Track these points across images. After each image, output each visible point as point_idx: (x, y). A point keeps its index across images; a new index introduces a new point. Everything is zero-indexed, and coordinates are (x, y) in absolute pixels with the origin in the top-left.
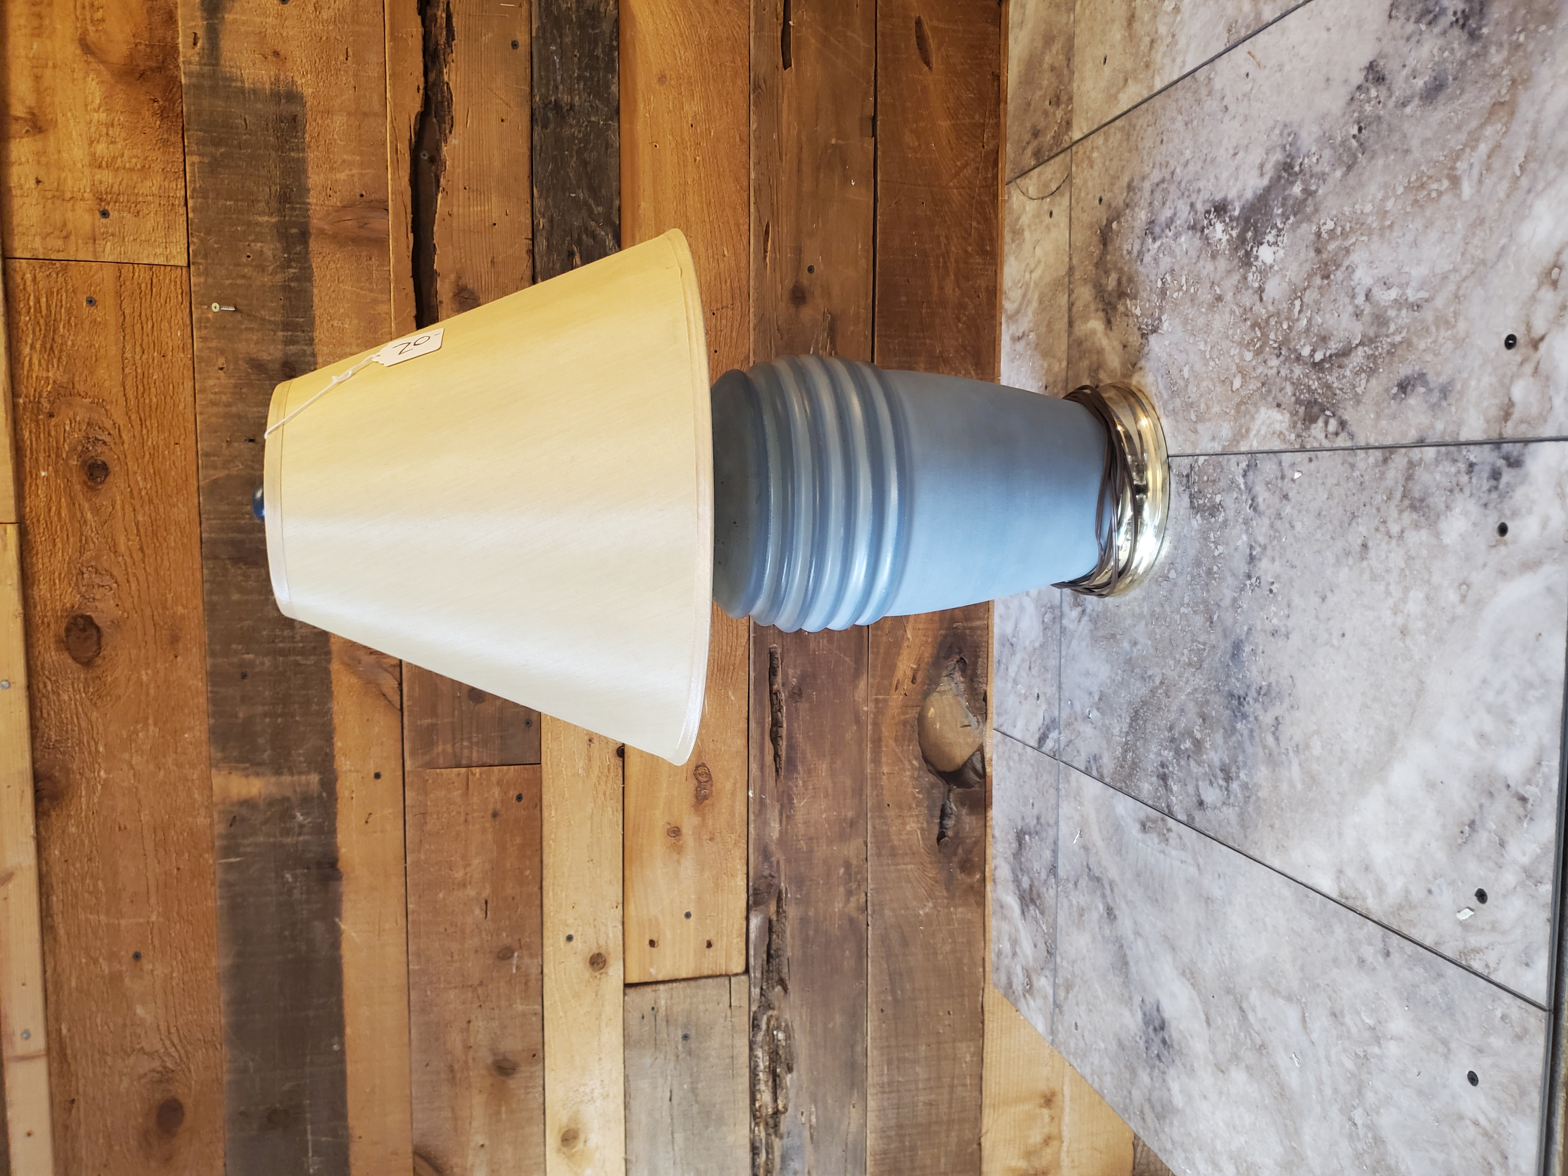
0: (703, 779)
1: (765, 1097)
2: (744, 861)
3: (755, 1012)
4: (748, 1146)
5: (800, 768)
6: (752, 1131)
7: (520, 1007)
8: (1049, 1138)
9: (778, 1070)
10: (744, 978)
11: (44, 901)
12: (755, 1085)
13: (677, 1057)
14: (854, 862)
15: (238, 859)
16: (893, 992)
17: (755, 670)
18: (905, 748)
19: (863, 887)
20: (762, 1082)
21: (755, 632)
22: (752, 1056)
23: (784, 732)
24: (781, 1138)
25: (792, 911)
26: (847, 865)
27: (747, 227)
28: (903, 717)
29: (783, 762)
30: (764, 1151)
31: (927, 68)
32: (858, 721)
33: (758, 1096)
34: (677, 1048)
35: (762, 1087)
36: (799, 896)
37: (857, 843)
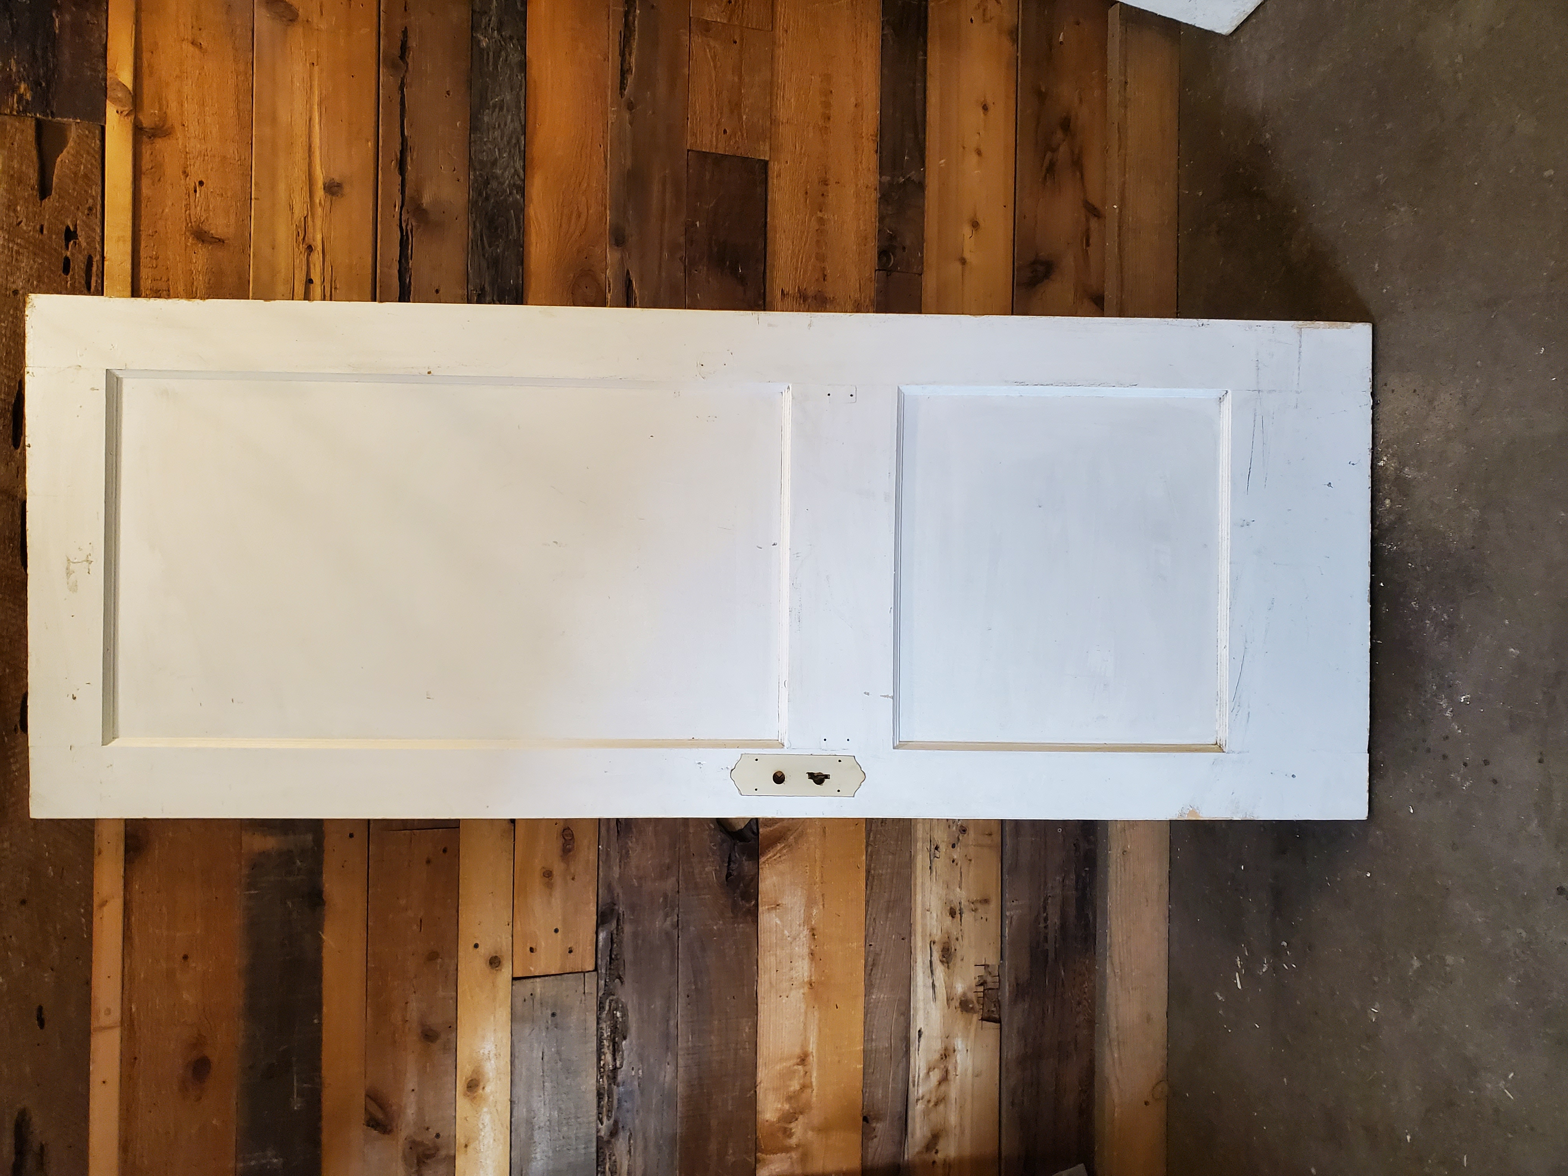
0: (568, 838)
1: (609, 1057)
2: (595, 893)
3: (600, 998)
4: (595, 1092)
5: (633, 830)
6: (598, 1081)
7: (441, 993)
8: (804, 1087)
9: (617, 1039)
10: (595, 973)
11: (126, 920)
12: (601, 1049)
13: (548, 1028)
14: (670, 894)
15: (256, 892)
16: (695, 983)
19: (676, 911)
20: (606, 1047)
22: (599, 1029)
24: (618, 1086)
25: (628, 929)
29: (622, 826)
30: (606, 1095)
33: (603, 1057)
34: (547, 1022)
35: (606, 1050)
36: (632, 917)
37: (672, 880)
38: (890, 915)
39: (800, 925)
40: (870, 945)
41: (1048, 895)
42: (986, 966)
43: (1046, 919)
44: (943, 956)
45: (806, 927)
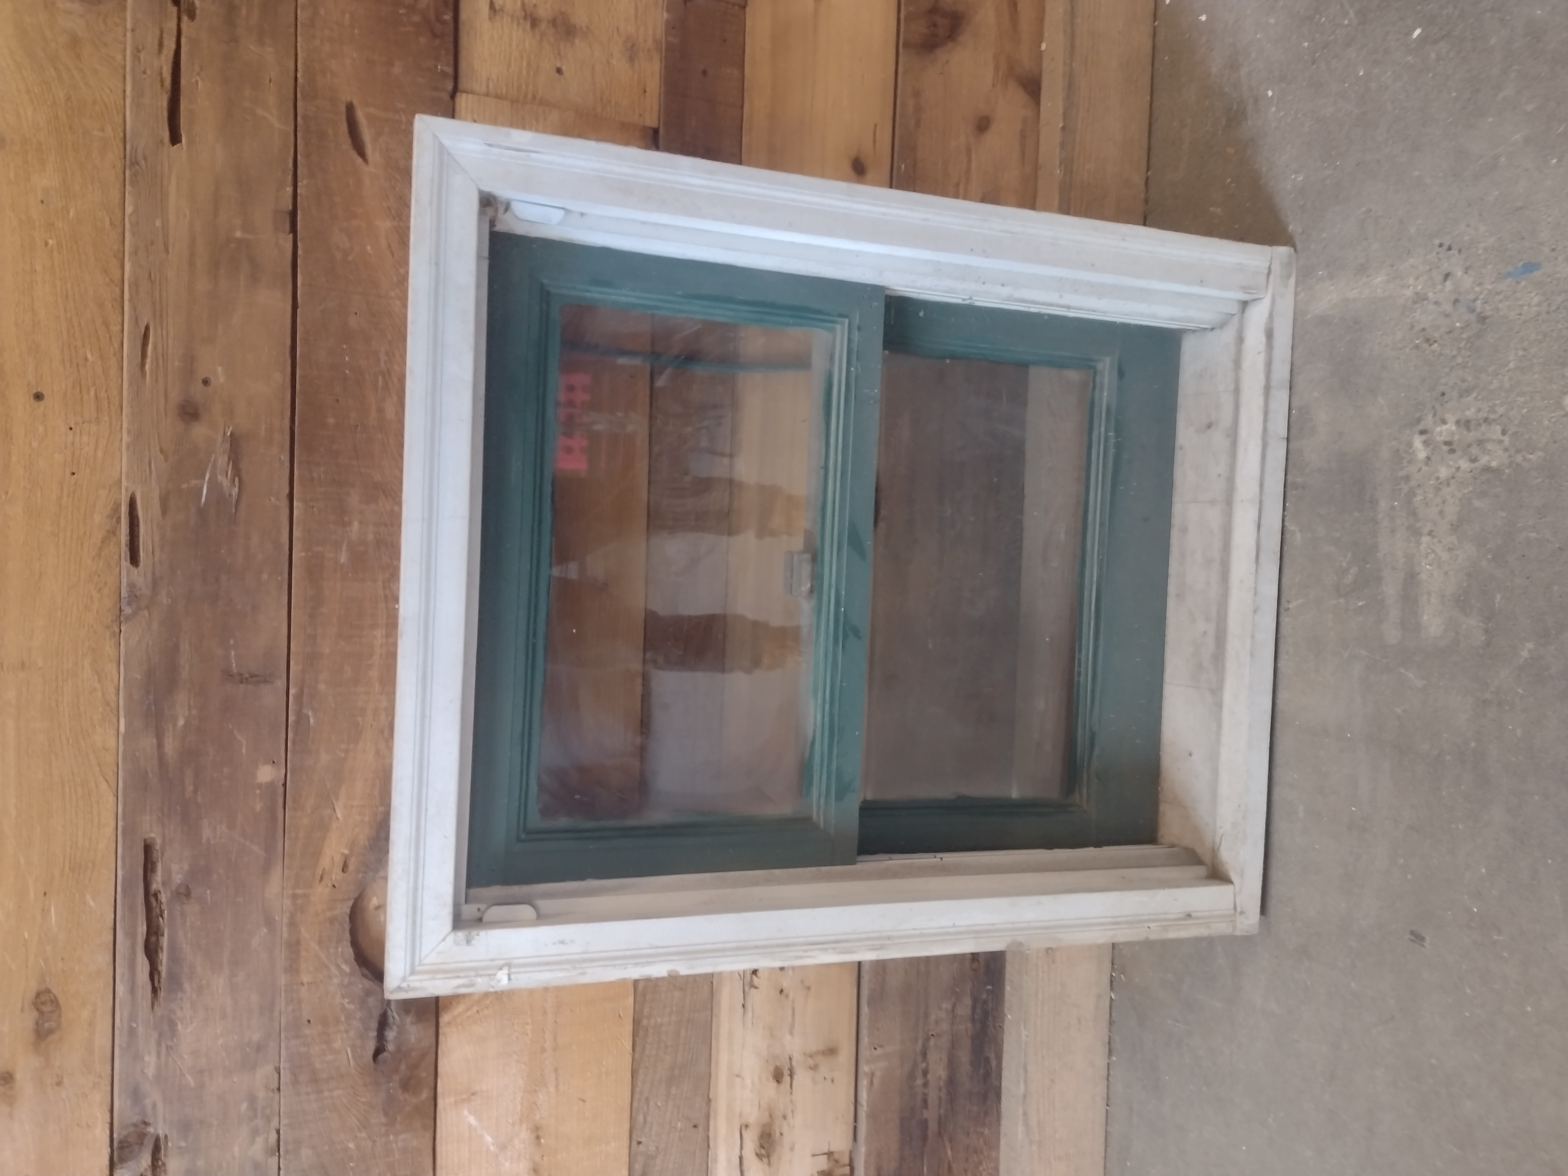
0: (47, 1009)
2: (107, 1108)
5: (187, 986)
14: (261, 1094)
17: (123, 867)
18: (332, 950)
19: (275, 1123)
21: (124, 819)
23: (165, 941)
25: (174, 1164)
26: (252, 1100)
27: (119, 327)
28: (329, 914)
29: (162, 980)
31: (360, 160)
32: (269, 922)
36: (183, 1144)
37: (265, 1072)
38: (673, 1091)
39: (513, 1124)
40: (639, 1143)
41: (930, 1033)
42: (830, 1154)
43: (925, 1073)
44: (762, 1147)
45: (524, 1126)
